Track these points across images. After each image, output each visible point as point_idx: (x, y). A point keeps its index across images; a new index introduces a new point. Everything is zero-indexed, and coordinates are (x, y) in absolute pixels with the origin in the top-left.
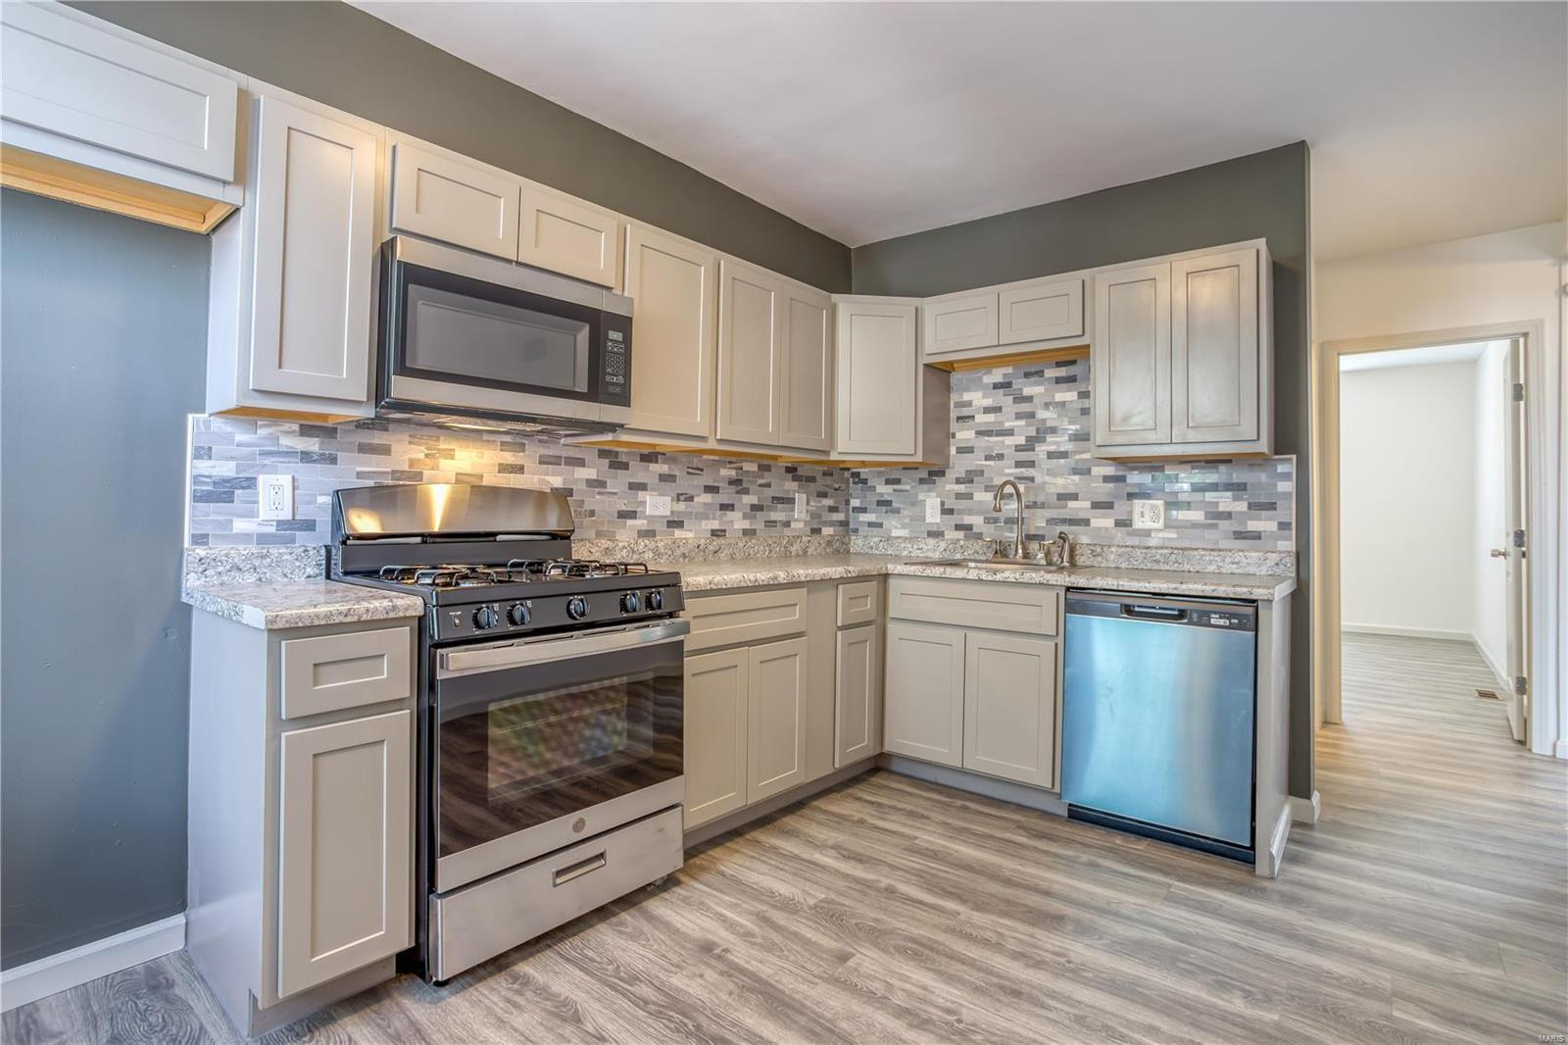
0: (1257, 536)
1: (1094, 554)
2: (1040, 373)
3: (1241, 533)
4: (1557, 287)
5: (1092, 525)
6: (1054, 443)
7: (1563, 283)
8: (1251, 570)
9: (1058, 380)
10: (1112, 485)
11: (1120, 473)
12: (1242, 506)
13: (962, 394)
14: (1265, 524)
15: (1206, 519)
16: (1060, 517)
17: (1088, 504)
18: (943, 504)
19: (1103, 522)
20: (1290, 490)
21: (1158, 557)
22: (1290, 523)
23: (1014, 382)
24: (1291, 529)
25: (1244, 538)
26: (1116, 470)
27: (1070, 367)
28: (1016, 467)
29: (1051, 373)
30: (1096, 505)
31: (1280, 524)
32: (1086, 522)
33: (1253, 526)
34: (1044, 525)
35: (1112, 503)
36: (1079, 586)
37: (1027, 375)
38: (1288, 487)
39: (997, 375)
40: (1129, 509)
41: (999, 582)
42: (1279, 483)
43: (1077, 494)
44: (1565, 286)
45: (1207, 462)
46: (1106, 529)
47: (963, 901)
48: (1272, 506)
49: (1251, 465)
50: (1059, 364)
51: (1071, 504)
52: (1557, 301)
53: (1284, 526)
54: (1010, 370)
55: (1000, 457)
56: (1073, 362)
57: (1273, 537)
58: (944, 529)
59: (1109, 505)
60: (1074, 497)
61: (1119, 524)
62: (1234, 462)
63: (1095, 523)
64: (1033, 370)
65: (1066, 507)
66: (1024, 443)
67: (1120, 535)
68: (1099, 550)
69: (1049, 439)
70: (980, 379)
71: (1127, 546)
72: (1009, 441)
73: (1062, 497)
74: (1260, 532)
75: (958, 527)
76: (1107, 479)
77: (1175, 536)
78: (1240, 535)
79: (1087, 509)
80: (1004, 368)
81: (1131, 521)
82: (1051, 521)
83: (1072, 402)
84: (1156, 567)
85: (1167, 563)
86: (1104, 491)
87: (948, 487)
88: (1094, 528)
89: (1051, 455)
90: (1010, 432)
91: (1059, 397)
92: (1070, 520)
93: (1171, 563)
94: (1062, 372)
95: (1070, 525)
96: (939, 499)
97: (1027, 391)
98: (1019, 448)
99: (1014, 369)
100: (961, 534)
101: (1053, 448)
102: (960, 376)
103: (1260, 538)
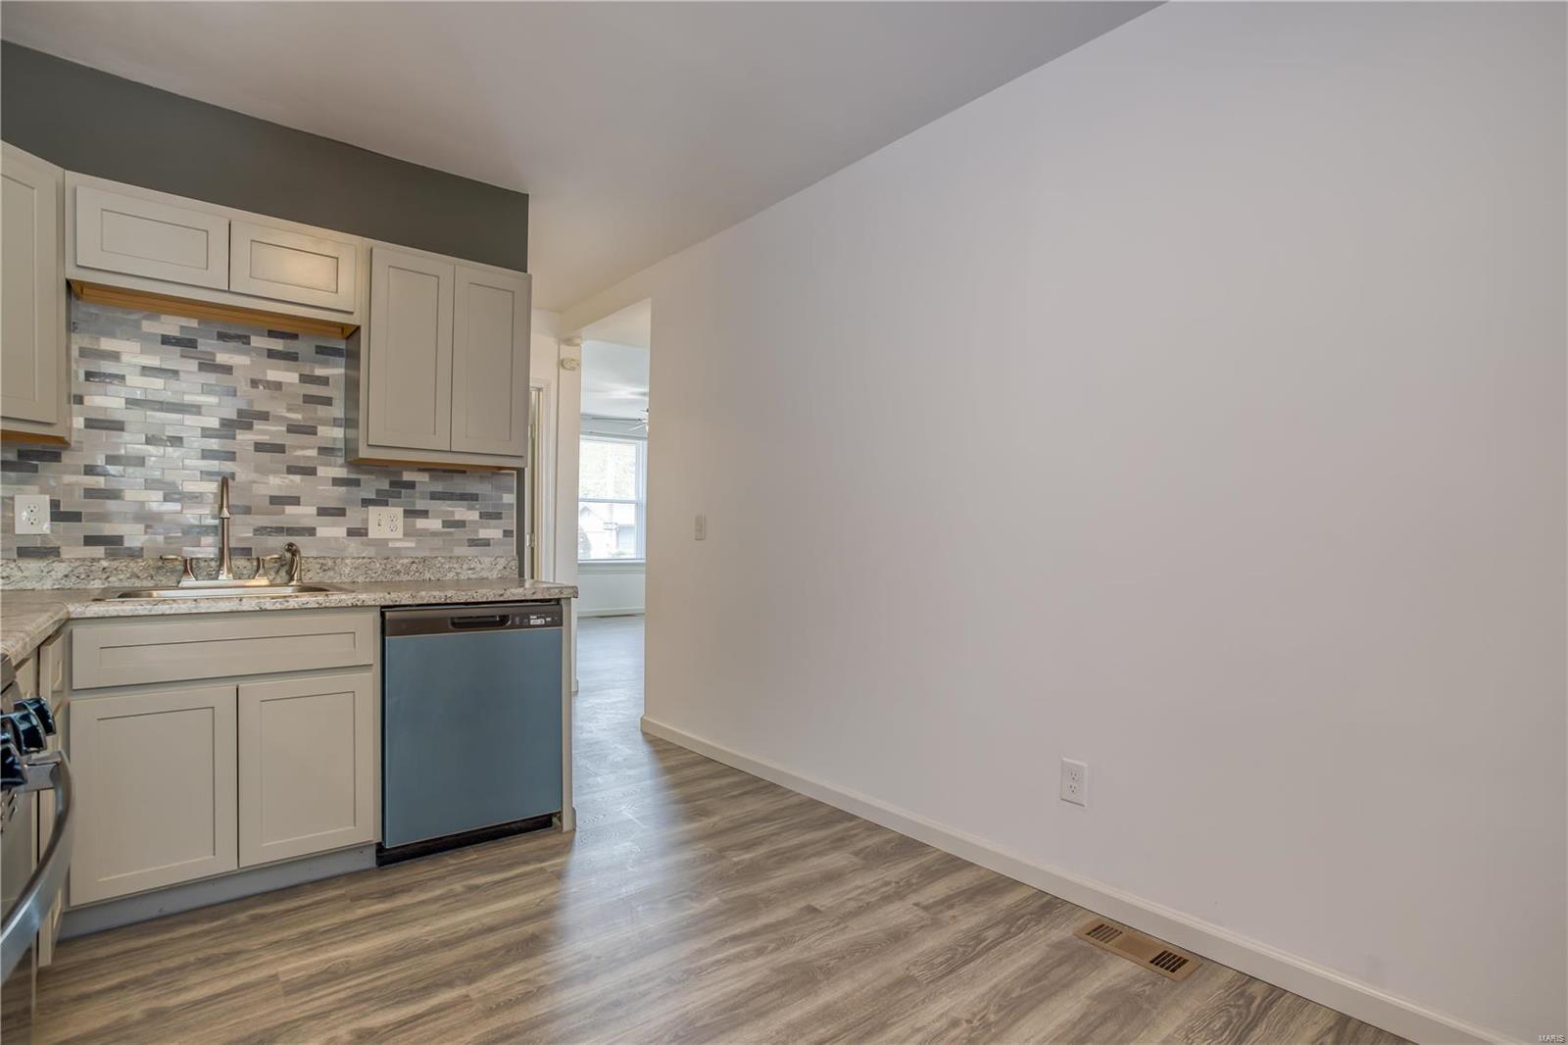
0: (486, 543)
1: (324, 569)
2: (245, 340)
3: (474, 540)
4: (556, 359)
5: (318, 535)
6: (263, 432)
7: (561, 357)
8: (484, 574)
9: (272, 354)
10: (343, 489)
11: (354, 476)
12: (474, 516)
13: (98, 339)
14: (492, 532)
15: (443, 527)
16: (274, 525)
17: (313, 510)
18: (55, 504)
19: (332, 531)
20: (511, 502)
21: (398, 568)
22: (512, 531)
23: (200, 340)
24: (512, 536)
25: (476, 545)
26: (348, 472)
27: (289, 341)
28: (204, 457)
29: (259, 342)
30: (323, 512)
31: (505, 531)
32: (311, 531)
33: (483, 534)
34: (251, 535)
35: (344, 509)
36: (403, 603)
37: (222, 337)
38: (510, 498)
39: (171, 325)
40: (364, 516)
41: (294, 609)
42: (504, 495)
43: (298, 498)
44: (563, 361)
45: (445, 471)
46: (336, 539)
47: (450, 984)
48: (498, 516)
49: (481, 477)
50: (272, 334)
51: (290, 509)
52: (556, 370)
53: (507, 533)
54: (194, 323)
55: (177, 441)
56: (294, 336)
57: (498, 542)
58: (58, 543)
59: (340, 512)
60: (295, 501)
61: (351, 533)
62: (468, 474)
63: (321, 532)
64: (232, 332)
65: (283, 512)
66: (217, 426)
67: (354, 546)
68: (330, 563)
69: (258, 425)
70: (137, 325)
71: (364, 558)
72: (190, 420)
73: (276, 500)
74: (489, 540)
75: (90, 541)
76: (337, 482)
77: (413, 545)
78: (474, 543)
79: (312, 515)
80: (184, 319)
81: (367, 529)
82: (260, 531)
83: (291, 384)
84: (397, 578)
85: (408, 574)
86: (334, 495)
87: (68, 479)
88: (320, 538)
89: (260, 447)
90: (196, 409)
91: (273, 375)
92: (288, 529)
93: (412, 573)
94: (278, 345)
95: (288, 535)
96: (47, 498)
97: (222, 358)
98: (207, 433)
99: (199, 324)
100: (99, 551)
101: (265, 438)
102: (93, 310)
103: (489, 545)
